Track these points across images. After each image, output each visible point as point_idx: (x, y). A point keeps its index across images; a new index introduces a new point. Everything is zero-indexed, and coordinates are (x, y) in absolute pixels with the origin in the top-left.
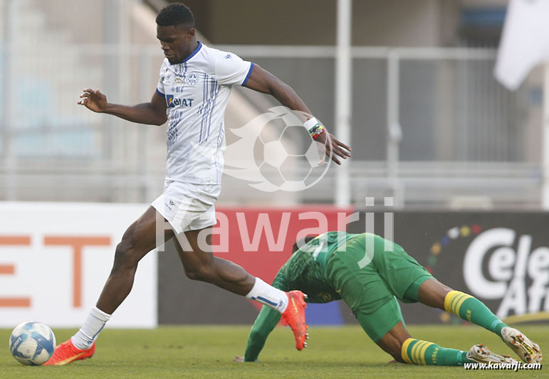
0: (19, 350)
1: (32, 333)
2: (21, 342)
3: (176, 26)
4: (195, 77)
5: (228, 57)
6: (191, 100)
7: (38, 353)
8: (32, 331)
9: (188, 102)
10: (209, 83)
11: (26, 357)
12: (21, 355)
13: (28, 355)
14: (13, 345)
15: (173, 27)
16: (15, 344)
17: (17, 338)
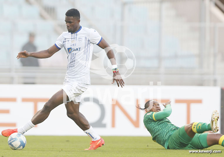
0: (12, 143)
1: (20, 139)
2: (14, 141)
3: (73, 17)
4: (81, 39)
5: (95, 31)
6: (80, 48)
7: (19, 147)
8: (20, 138)
9: (79, 49)
10: (87, 41)
11: (14, 147)
12: (12, 146)
13: (15, 146)
14: (10, 140)
15: (72, 17)
16: (12, 141)
17: (13, 139)
